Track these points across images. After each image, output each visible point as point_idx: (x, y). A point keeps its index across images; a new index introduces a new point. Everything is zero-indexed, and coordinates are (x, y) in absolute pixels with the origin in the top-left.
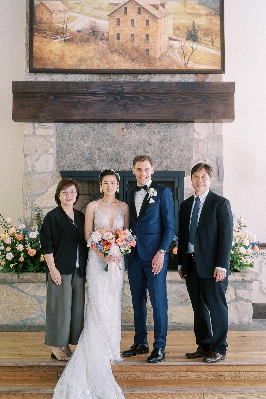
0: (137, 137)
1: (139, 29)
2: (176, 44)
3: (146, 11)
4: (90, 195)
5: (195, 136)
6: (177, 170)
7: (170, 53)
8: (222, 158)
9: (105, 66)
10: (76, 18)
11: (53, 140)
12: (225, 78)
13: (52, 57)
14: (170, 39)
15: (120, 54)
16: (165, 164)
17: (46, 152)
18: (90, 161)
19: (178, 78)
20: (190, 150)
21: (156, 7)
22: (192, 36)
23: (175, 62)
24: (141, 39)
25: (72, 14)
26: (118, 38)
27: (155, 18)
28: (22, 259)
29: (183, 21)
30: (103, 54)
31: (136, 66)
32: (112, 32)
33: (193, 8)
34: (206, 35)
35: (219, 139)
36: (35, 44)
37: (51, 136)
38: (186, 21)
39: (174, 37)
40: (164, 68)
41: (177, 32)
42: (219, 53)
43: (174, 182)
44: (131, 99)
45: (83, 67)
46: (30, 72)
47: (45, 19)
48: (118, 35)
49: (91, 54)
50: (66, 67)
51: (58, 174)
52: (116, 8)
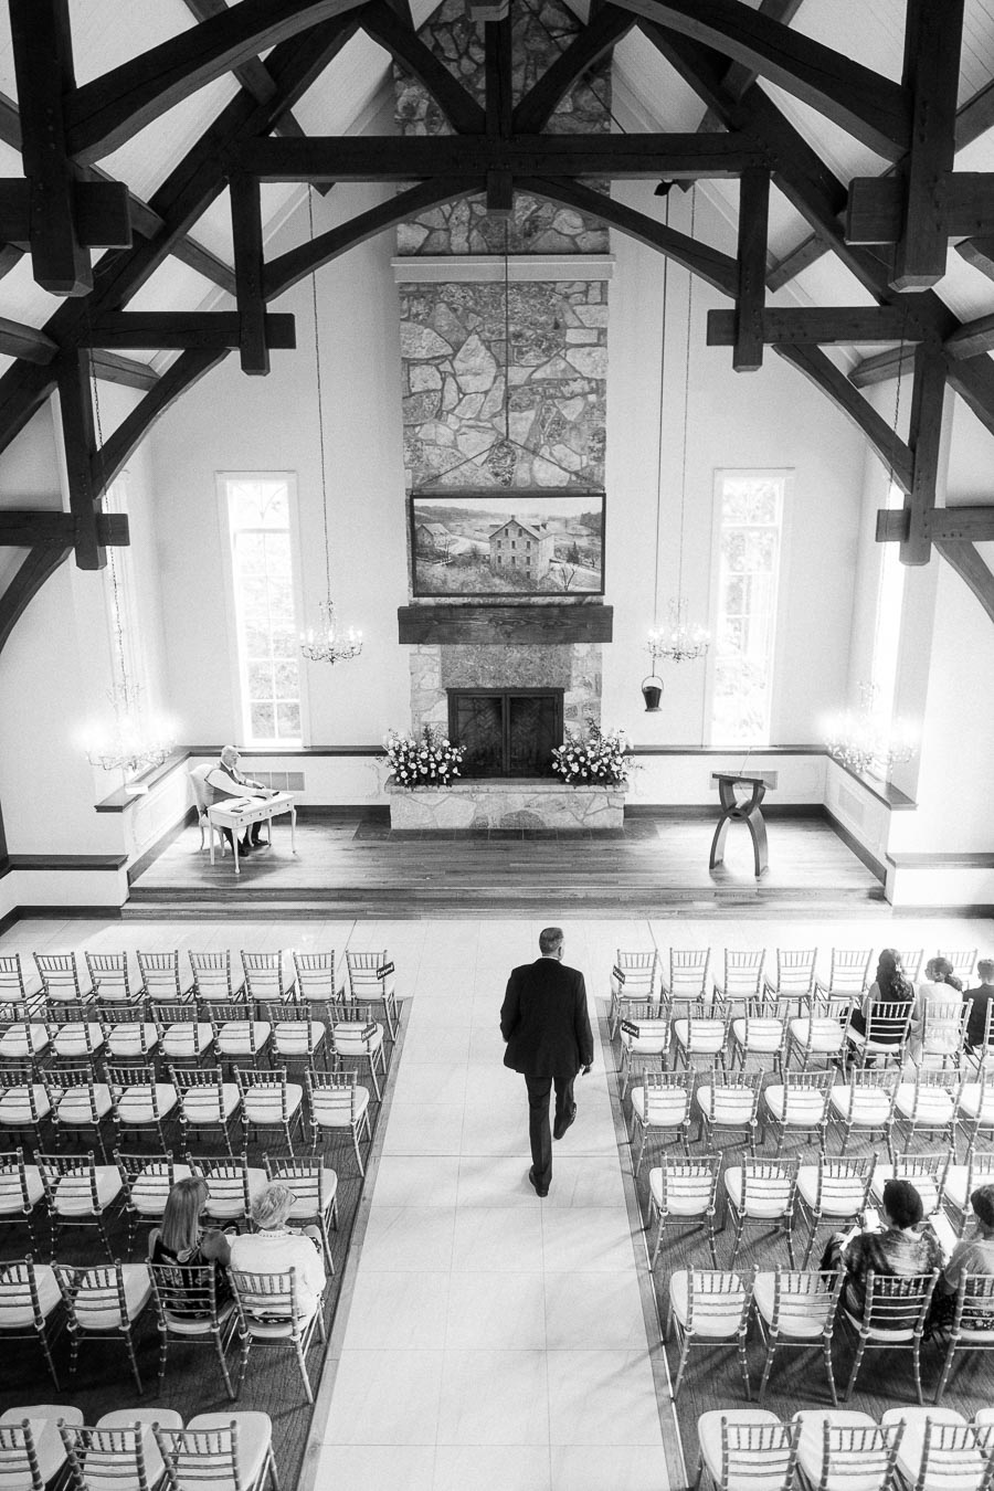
0: (519, 655)
1: (520, 551)
2: (557, 566)
3: (527, 532)
4: (475, 710)
5: (576, 654)
6: (556, 686)
7: (551, 576)
8: (601, 675)
9: (488, 590)
10: (457, 541)
11: (438, 659)
12: (606, 601)
13: (435, 581)
14: (551, 561)
15: (501, 577)
16: (545, 680)
17: (432, 670)
18: (474, 679)
19: (557, 599)
20: (569, 668)
21: (537, 528)
22: (573, 557)
23: (557, 586)
24: (522, 561)
25: (453, 537)
26: (500, 561)
27: (536, 539)
28: (415, 776)
29: (565, 543)
30: (484, 576)
31: (518, 590)
32: (493, 556)
33: (573, 528)
34: (587, 556)
35: (599, 657)
36: (418, 569)
37: (434, 655)
38: (568, 542)
39: (555, 559)
40: (545, 591)
41: (558, 554)
42: (599, 575)
43: (553, 698)
44: (511, 624)
45: (465, 591)
46: (415, 596)
47: (426, 543)
48: (500, 557)
49: (473, 578)
50: (449, 591)
51: (445, 692)
52: (497, 530)
